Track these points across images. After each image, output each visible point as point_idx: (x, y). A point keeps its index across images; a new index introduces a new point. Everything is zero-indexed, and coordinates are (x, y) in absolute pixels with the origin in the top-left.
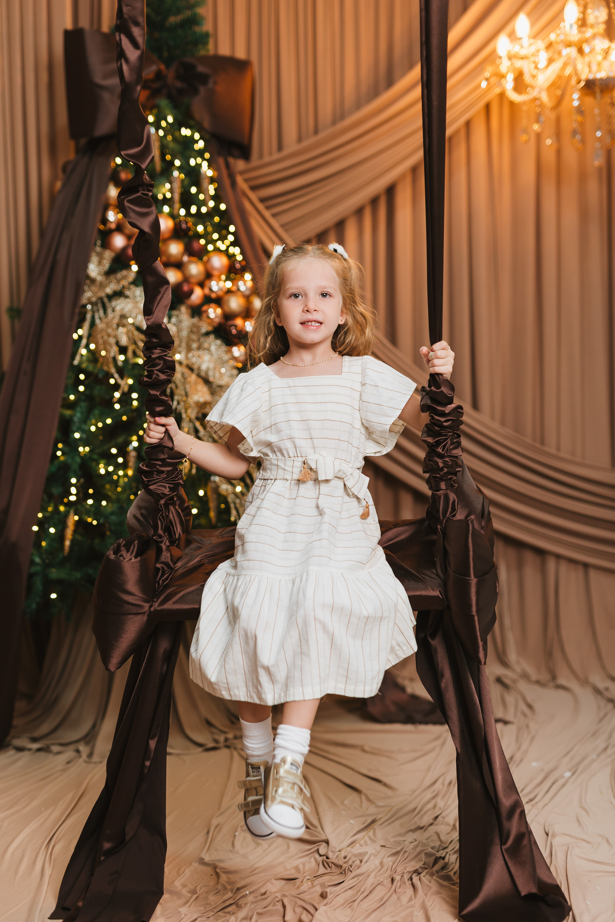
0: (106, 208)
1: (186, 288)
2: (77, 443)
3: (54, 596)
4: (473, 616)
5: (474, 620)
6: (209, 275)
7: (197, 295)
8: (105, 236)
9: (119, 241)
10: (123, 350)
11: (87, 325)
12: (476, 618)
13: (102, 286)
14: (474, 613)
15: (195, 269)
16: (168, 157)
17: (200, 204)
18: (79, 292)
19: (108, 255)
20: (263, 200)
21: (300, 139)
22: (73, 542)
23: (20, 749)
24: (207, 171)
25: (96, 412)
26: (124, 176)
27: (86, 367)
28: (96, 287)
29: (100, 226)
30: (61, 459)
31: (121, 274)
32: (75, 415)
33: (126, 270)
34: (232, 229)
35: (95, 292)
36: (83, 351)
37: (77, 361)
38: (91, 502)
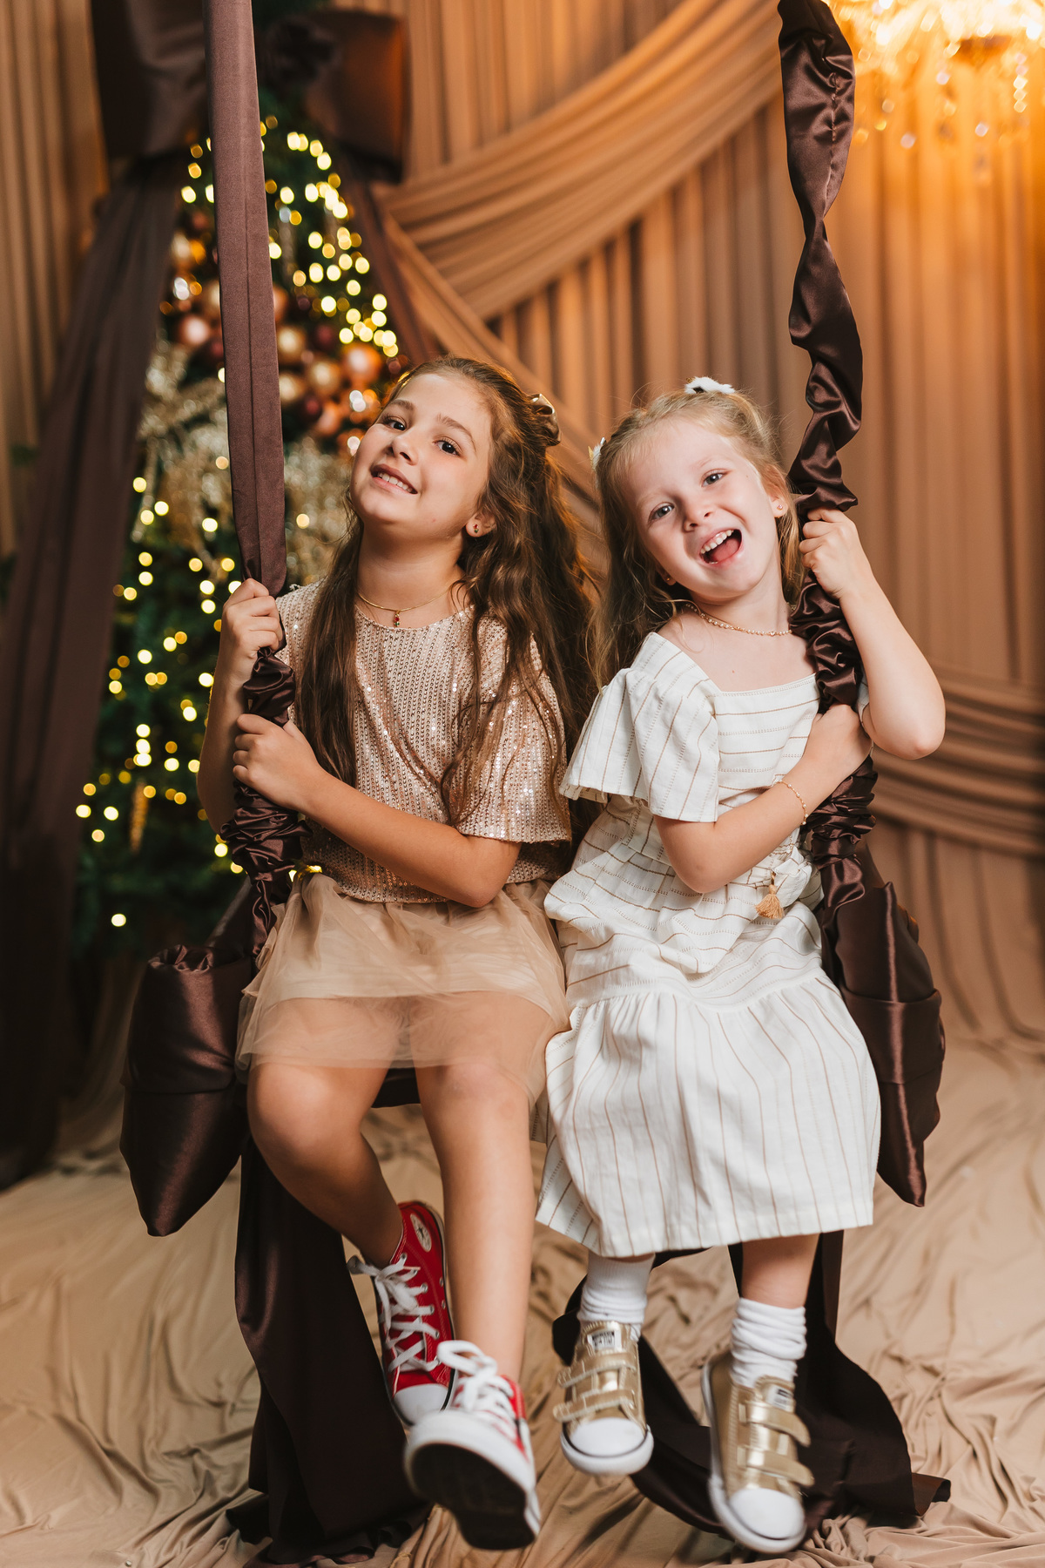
0: (172, 274)
1: (312, 405)
2: (144, 670)
3: (119, 920)
4: (896, 1086)
5: (897, 1096)
6: (346, 384)
7: (330, 418)
8: (173, 322)
9: (196, 331)
10: (212, 512)
11: (151, 471)
12: (902, 1092)
13: (173, 407)
14: (898, 1079)
15: (323, 374)
16: (271, 186)
17: (326, 264)
18: (135, 418)
19: (180, 356)
20: (422, 246)
21: (480, 141)
22: (147, 831)
23: (69, 1171)
24: (338, 209)
25: (174, 616)
26: (200, 220)
27: (151, 540)
28: (163, 409)
29: (164, 308)
30: (119, 698)
31: (204, 386)
32: (141, 623)
33: (211, 380)
34: (380, 302)
35: (163, 418)
36: (146, 517)
37: (137, 534)
38: (172, 765)
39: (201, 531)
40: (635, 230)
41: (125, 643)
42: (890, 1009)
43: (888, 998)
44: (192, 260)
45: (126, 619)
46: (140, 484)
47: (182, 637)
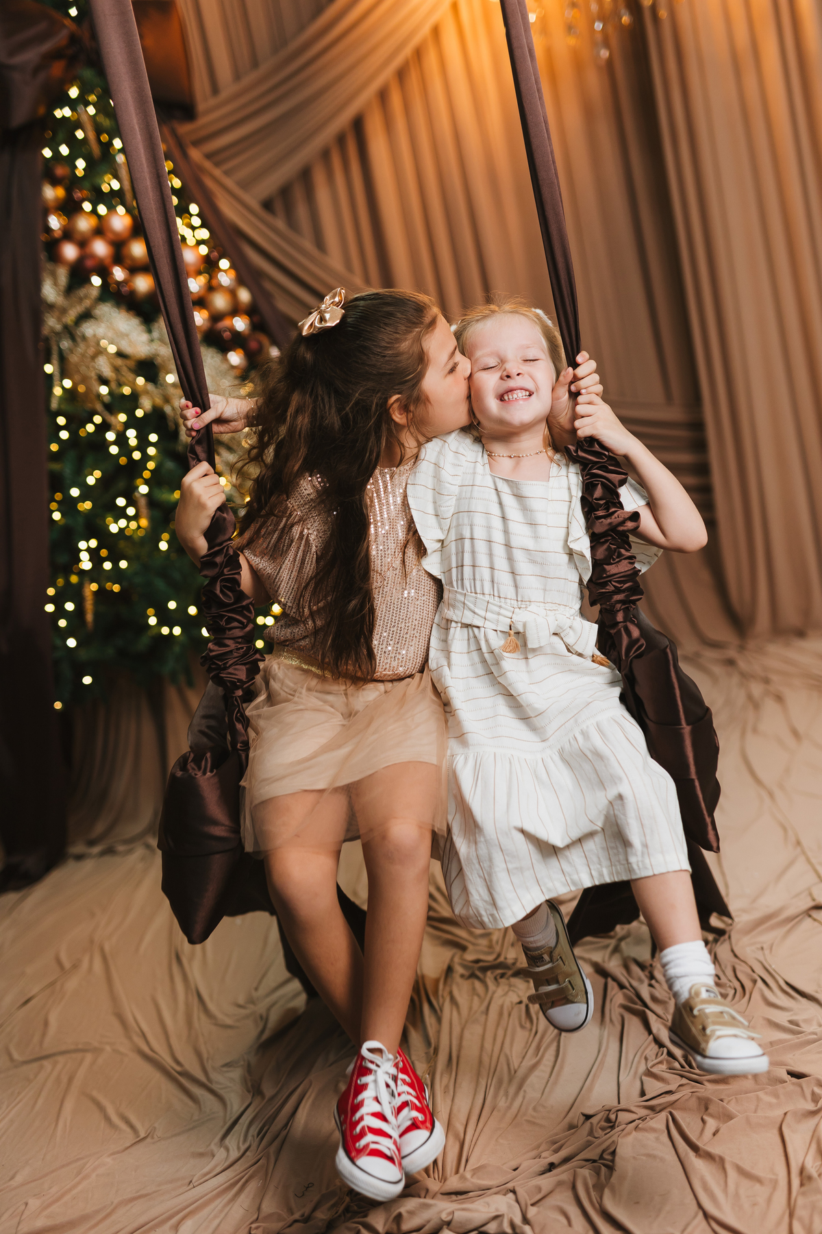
0: (46, 212)
2: (75, 501)
3: (87, 680)
4: (693, 780)
5: (694, 787)
8: (52, 248)
9: (70, 251)
10: (104, 381)
11: (55, 357)
12: (697, 783)
13: (64, 311)
14: (693, 776)
16: (105, 138)
18: (38, 321)
19: (63, 274)
20: (209, 156)
22: (96, 615)
23: (80, 857)
25: (89, 460)
26: (60, 171)
27: (64, 407)
28: (57, 313)
29: (43, 237)
30: (60, 523)
31: (82, 292)
32: (66, 468)
33: (87, 286)
34: (194, 208)
35: (59, 320)
36: (58, 391)
37: (54, 405)
38: (107, 566)
39: (99, 396)
41: (58, 484)
42: (682, 731)
43: (681, 725)
44: (57, 199)
45: (55, 467)
46: (49, 368)
47: (98, 474)
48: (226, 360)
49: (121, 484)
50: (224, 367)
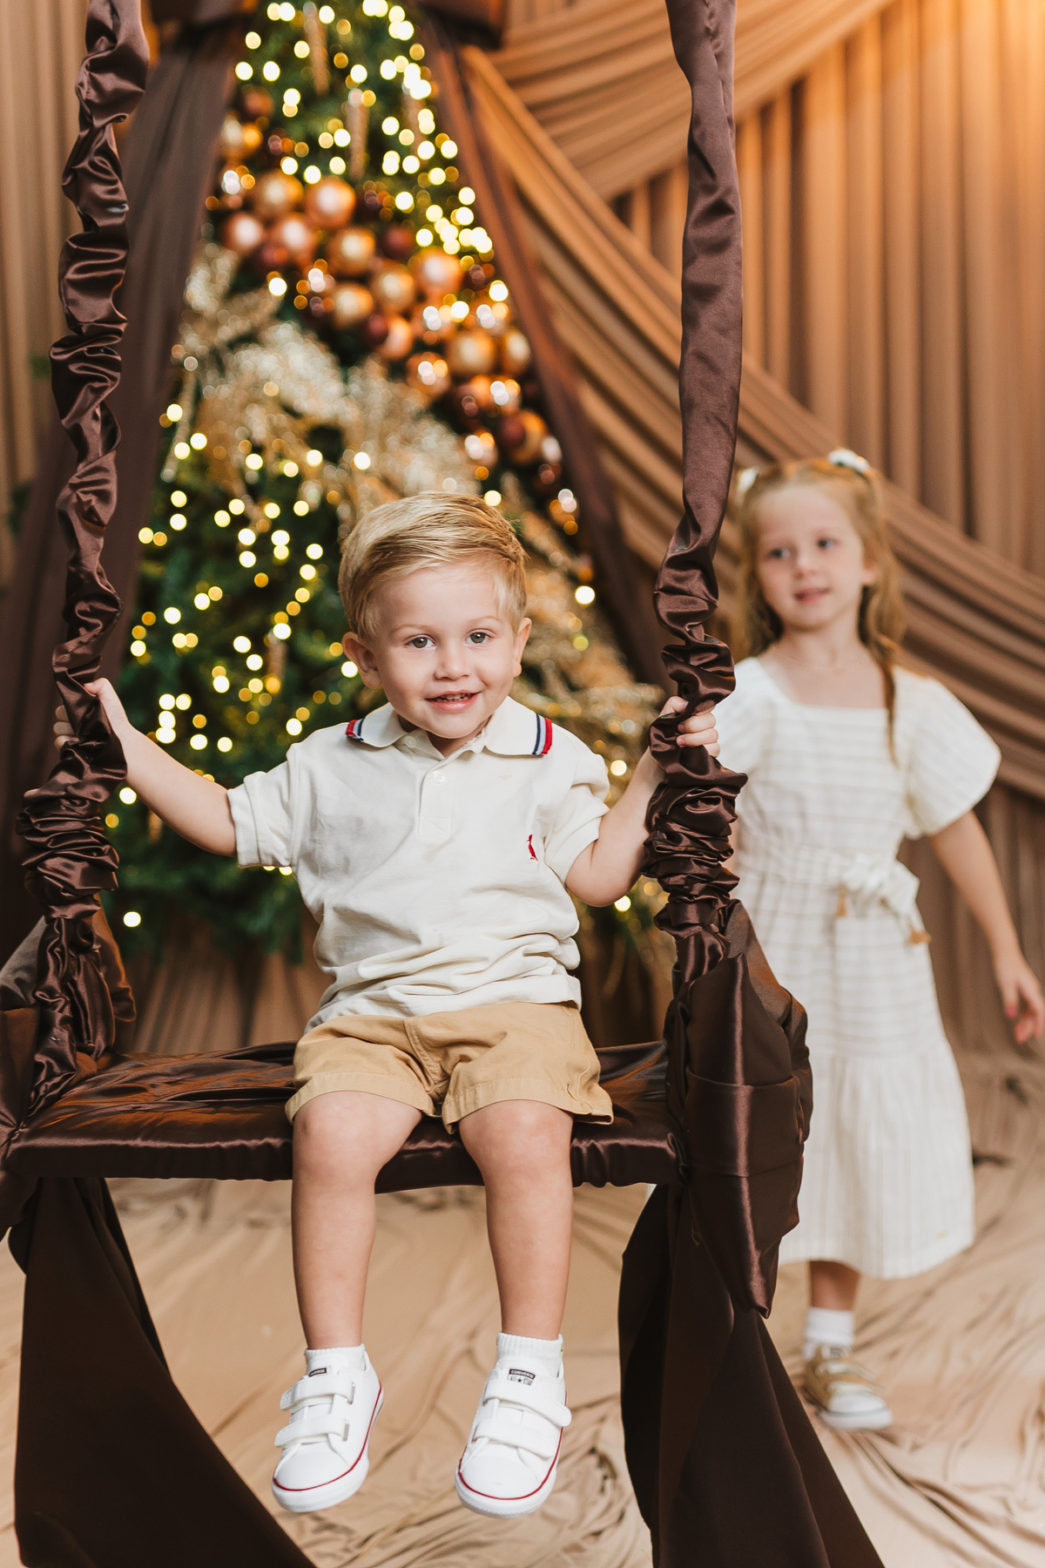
0: (222, 164)
1: (376, 325)
2: (172, 630)
3: (132, 919)
6: (421, 297)
7: (400, 335)
8: (221, 220)
9: (246, 231)
10: (257, 449)
11: (187, 396)
13: (215, 324)
15: (395, 284)
16: (341, 59)
17: (405, 152)
18: (171, 335)
19: (226, 263)
20: (533, 108)
24: (417, 86)
25: (208, 569)
26: (256, 102)
27: (186, 477)
28: (202, 327)
29: (208, 202)
30: (142, 662)
31: (251, 299)
32: (167, 574)
33: (262, 291)
34: (467, 195)
35: (203, 337)
36: (181, 451)
37: (169, 473)
38: (199, 742)
39: (242, 471)
40: (797, 90)
41: (151, 598)
44: (244, 147)
45: (152, 569)
46: (175, 413)
47: (216, 593)
48: (462, 446)
49: (253, 619)
50: (457, 457)
